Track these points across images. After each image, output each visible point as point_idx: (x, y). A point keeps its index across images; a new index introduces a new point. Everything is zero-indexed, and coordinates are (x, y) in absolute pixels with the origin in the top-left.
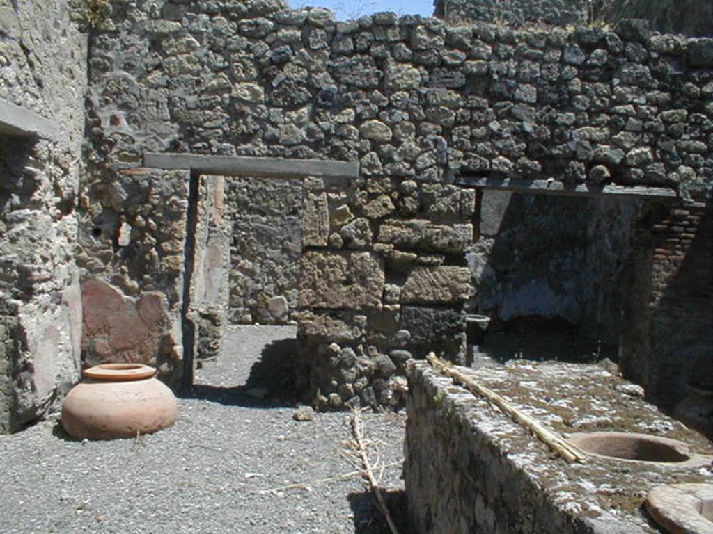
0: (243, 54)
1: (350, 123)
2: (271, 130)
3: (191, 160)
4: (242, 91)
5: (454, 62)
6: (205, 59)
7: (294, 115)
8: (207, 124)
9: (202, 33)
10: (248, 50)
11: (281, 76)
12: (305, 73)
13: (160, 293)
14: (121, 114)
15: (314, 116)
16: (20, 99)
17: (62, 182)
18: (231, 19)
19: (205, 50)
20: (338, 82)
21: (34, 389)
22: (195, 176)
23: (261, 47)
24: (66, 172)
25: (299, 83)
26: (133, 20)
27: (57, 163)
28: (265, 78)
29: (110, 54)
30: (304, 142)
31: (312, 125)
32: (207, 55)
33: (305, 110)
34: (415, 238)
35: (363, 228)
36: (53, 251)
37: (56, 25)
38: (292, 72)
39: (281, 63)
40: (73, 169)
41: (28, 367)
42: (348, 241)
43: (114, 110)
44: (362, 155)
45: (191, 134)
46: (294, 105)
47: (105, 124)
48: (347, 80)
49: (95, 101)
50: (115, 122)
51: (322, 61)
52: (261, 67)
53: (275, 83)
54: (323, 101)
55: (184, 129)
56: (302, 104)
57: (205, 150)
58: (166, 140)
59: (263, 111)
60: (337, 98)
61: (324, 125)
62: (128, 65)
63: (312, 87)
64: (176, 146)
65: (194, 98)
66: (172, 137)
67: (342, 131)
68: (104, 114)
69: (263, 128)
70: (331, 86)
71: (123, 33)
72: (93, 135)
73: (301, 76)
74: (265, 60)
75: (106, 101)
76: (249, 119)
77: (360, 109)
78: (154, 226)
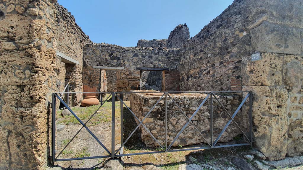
0: (107, 52)
3: (99, 67)
4: (107, 57)
6: (101, 53)
7: (114, 61)
8: (102, 62)
9: (100, 49)
11: (112, 55)
12: (116, 55)
14: (89, 61)
15: (118, 61)
16: (73, 58)
17: (80, 70)
18: (105, 47)
20: (121, 56)
21: (77, 100)
22: (101, 70)
23: (109, 51)
24: (80, 69)
26: (90, 47)
27: (79, 68)
28: (110, 55)
29: (86, 52)
33: (116, 60)
34: (132, 77)
36: (79, 80)
37: (78, 48)
38: (114, 54)
40: (82, 69)
41: (76, 97)
42: (123, 78)
43: (87, 60)
44: (124, 66)
45: (100, 64)
46: (115, 59)
47: (86, 62)
48: (122, 56)
49: (84, 58)
50: (88, 62)
51: (118, 53)
52: (110, 54)
53: (112, 56)
54: (119, 59)
55: (99, 63)
56: (116, 59)
57: (102, 66)
58: (96, 64)
59: (110, 60)
60: (121, 58)
61: (119, 62)
62: (89, 54)
63: (117, 57)
64: (97, 65)
65: (100, 58)
66: (97, 64)
67: (122, 63)
68: (86, 61)
69: (110, 63)
70: (120, 57)
71: (88, 49)
72: (84, 64)
73: (115, 55)
74: (110, 53)
75: (86, 59)
76: (108, 61)
77: (124, 60)
78: (95, 77)
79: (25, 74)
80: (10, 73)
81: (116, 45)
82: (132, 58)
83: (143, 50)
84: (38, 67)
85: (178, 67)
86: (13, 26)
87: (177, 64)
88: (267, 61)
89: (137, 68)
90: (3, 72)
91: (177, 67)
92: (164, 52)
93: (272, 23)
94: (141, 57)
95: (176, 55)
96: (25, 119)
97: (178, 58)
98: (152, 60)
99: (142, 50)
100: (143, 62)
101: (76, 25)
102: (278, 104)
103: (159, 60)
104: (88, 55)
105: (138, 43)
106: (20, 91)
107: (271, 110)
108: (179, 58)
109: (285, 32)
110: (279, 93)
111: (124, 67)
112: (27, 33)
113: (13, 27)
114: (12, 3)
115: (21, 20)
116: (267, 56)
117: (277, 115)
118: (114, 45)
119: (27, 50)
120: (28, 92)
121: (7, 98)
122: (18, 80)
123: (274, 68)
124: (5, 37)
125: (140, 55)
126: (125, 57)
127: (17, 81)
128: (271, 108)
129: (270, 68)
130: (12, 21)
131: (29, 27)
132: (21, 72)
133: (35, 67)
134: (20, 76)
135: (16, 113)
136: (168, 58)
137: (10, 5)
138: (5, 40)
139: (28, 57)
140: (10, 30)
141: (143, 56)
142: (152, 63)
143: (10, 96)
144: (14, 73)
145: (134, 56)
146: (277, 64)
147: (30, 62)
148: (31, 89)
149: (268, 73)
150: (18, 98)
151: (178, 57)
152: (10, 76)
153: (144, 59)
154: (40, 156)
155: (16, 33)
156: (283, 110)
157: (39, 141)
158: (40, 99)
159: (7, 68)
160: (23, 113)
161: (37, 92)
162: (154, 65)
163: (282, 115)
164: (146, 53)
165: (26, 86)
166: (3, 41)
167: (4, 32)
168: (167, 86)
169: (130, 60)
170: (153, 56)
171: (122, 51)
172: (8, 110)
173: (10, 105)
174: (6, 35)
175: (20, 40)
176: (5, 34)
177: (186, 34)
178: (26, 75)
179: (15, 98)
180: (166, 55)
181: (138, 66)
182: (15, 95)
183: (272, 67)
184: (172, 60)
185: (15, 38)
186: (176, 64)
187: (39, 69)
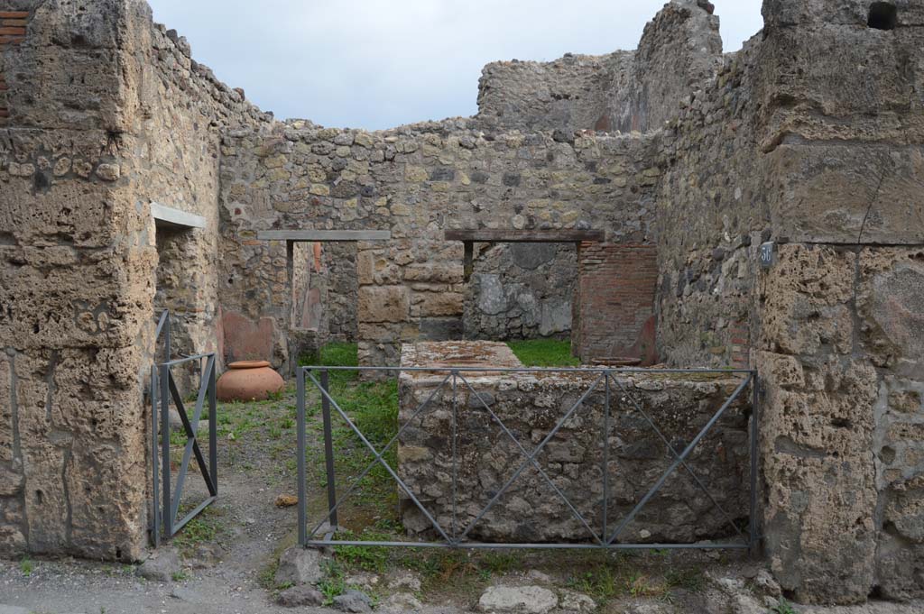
0: (316, 165)
1: (383, 206)
2: (335, 213)
3: (284, 234)
4: (316, 189)
5: (447, 163)
6: (291, 170)
7: (349, 202)
8: (296, 211)
9: (289, 153)
10: (318, 162)
11: (340, 179)
12: (354, 176)
13: (271, 318)
14: (242, 207)
15: (362, 203)
16: (185, 208)
17: (208, 251)
18: (308, 143)
19: (291, 164)
20: (375, 179)
22: (290, 244)
23: (325, 160)
25: (351, 182)
26: (246, 148)
27: (204, 241)
28: (330, 179)
29: (232, 170)
30: (355, 219)
31: (361, 209)
32: (293, 167)
33: (355, 200)
34: (427, 276)
35: (395, 271)
36: (206, 294)
38: (346, 175)
39: (338, 170)
40: (213, 243)
42: (386, 279)
43: (237, 204)
44: (392, 225)
45: (286, 217)
46: (348, 197)
47: (232, 213)
48: (381, 178)
49: (225, 199)
50: (238, 212)
51: (364, 168)
52: (327, 173)
53: (336, 183)
54: (366, 193)
55: (281, 215)
56: (354, 196)
57: (295, 227)
58: (270, 222)
59: (329, 201)
60: (375, 190)
61: (369, 208)
62: (245, 176)
63: (359, 184)
64: (277, 225)
65: (286, 195)
66: (274, 220)
67: (379, 211)
68: (231, 207)
69: (331, 212)
70: (371, 184)
71: (240, 156)
72: (225, 221)
73: (352, 177)
74: (329, 169)
75: (232, 199)
76: (322, 207)
77: (390, 197)
78: (266, 276)
79: (97, 323)
80: (67, 320)
81: (355, 132)
82: (426, 186)
83: (475, 146)
84: (124, 305)
85: (647, 223)
86: (69, 207)
87: (643, 212)
88: (788, 272)
89: (451, 235)
90: (51, 318)
91: (643, 225)
92: (578, 154)
93: (818, 139)
94: (467, 181)
95: (641, 166)
96: (99, 428)
97: (647, 181)
98: (518, 195)
99: (471, 149)
100: (474, 203)
101: (194, 67)
102: (833, 416)
103: (554, 195)
104: (239, 181)
105: (480, 80)
106: (88, 363)
107: (806, 434)
108: (653, 181)
109: (872, 167)
110: (837, 380)
111: (389, 232)
112: (100, 225)
113: (69, 211)
114: (65, 155)
115: (86, 192)
116: (788, 256)
117: (829, 454)
118: (346, 131)
119: (99, 265)
120: (105, 364)
121: (63, 377)
122: (84, 336)
123: (818, 295)
124: (53, 235)
125: (462, 173)
126: (395, 186)
127: (81, 339)
128: (802, 429)
129: (800, 295)
130: (66, 196)
131: (102, 209)
132: (88, 317)
133: (119, 306)
134: (87, 326)
135: (81, 413)
136: (597, 181)
137: (61, 160)
138: (53, 241)
139: (102, 282)
140: (64, 219)
141: (478, 178)
142: (518, 210)
143: (67, 374)
144: (75, 319)
145: (437, 176)
146: (829, 279)
147: (108, 293)
148: (112, 358)
149: (790, 313)
150: (85, 379)
151: (650, 172)
152: (65, 328)
153: (482, 192)
154: (131, 517)
155: (77, 225)
156: (855, 438)
157: (130, 483)
158: (130, 382)
159: (60, 308)
160: (97, 413)
161: (122, 364)
162: (531, 219)
163: (850, 452)
164: (490, 163)
165: (101, 351)
166: (50, 244)
167: (50, 224)
168: (590, 316)
169: (415, 196)
170: (526, 173)
171: (378, 155)
172: (65, 406)
173: (69, 394)
174: (56, 232)
175: (83, 240)
176: (53, 229)
177: (704, 49)
178: (101, 324)
179: (78, 378)
180: (591, 166)
181: (457, 224)
182: (77, 372)
183: (809, 290)
184: (619, 192)
185: (73, 236)
186: (639, 207)
187: (125, 309)
